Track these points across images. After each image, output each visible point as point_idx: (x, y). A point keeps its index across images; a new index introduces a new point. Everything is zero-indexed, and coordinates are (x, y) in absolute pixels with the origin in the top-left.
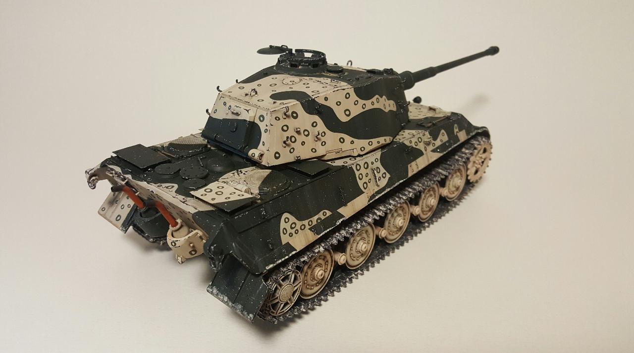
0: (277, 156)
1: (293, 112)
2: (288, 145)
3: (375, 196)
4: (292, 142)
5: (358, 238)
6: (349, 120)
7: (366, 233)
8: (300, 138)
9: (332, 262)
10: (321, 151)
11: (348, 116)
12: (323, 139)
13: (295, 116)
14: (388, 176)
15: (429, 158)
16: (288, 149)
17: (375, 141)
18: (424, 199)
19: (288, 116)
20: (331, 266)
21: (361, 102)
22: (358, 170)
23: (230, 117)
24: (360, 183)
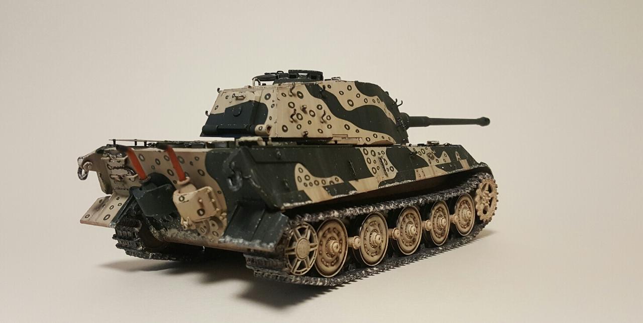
0: (285, 129)
1: (299, 92)
2: (295, 121)
3: (385, 184)
4: (299, 119)
5: (372, 228)
6: (352, 110)
7: (379, 226)
8: (307, 117)
9: (346, 245)
10: (327, 133)
11: (352, 105)
12: (329, 122)
13: (300, 95)
14: (396, 171)
15: (435, 172)
16: (295, 125)
17: (380, 135)
18: (434, 217)
19: (294, 95)
20: (346, 250)
21: (363, 96)
22: (366, 154)
23: (235, 103)
24: (370, 167)
